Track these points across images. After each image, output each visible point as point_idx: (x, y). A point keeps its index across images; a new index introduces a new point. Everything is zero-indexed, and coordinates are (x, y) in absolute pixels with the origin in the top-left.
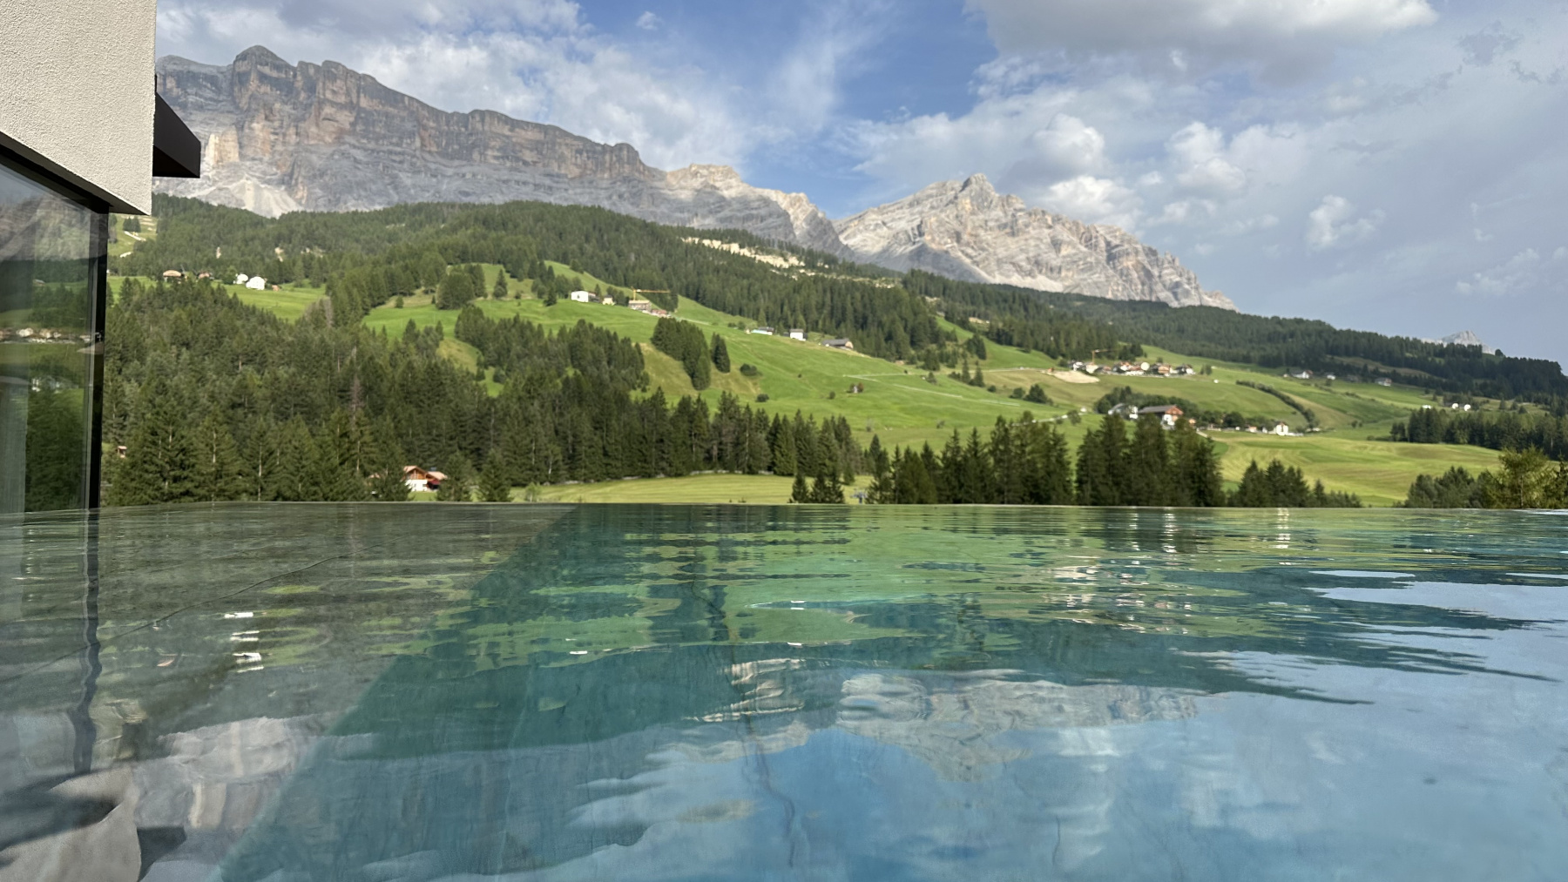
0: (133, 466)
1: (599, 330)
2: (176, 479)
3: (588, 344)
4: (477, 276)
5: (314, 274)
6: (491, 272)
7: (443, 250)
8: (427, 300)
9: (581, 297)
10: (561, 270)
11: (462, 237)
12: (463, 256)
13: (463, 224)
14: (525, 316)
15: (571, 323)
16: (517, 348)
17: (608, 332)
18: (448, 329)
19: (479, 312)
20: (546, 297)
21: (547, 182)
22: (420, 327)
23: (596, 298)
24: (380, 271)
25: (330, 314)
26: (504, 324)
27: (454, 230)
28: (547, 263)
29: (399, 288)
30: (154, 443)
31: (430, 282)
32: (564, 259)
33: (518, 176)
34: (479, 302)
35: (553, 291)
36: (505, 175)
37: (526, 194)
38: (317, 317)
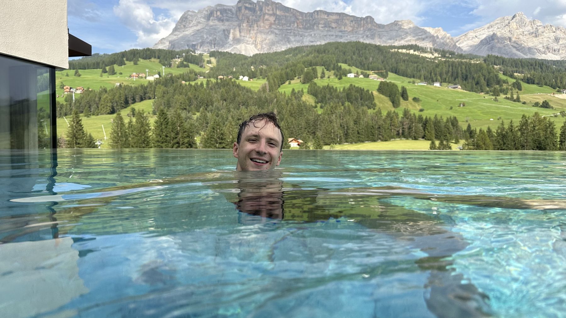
0: (208, 139)
1: (358, 87)
2: (220, 143)
3: (354, 93)
4: (315, 71)
5: (263, 74)
6: (319, 69)
7: (304, 63)
8: (299, 81)
9: (351, 76)
10: (344, 66)
11: (310, 57)
12: (311, 64)
13: (311, 53)
14: (331, 84)
15: (347, 86)
16: (328, 96)
17: (361, 88)
18: (305, 90)
19: (315, 84)
20: (339, 77)
21: (340, 34)
22: (296, 91)
23: (357, 75)
24: (283, 72)
25: (268, 88)
26: (324, 88)
27: (308, 55)
28: (339, 64)
29: (289, 78)
30: (214, 132)
31: (300, 75)
32: (345, 62)
33: (330, 33)
34: (315, 80)
35: (341, 74)
36: (325, 33)
37: (332, 40)
38: (264, 89)
